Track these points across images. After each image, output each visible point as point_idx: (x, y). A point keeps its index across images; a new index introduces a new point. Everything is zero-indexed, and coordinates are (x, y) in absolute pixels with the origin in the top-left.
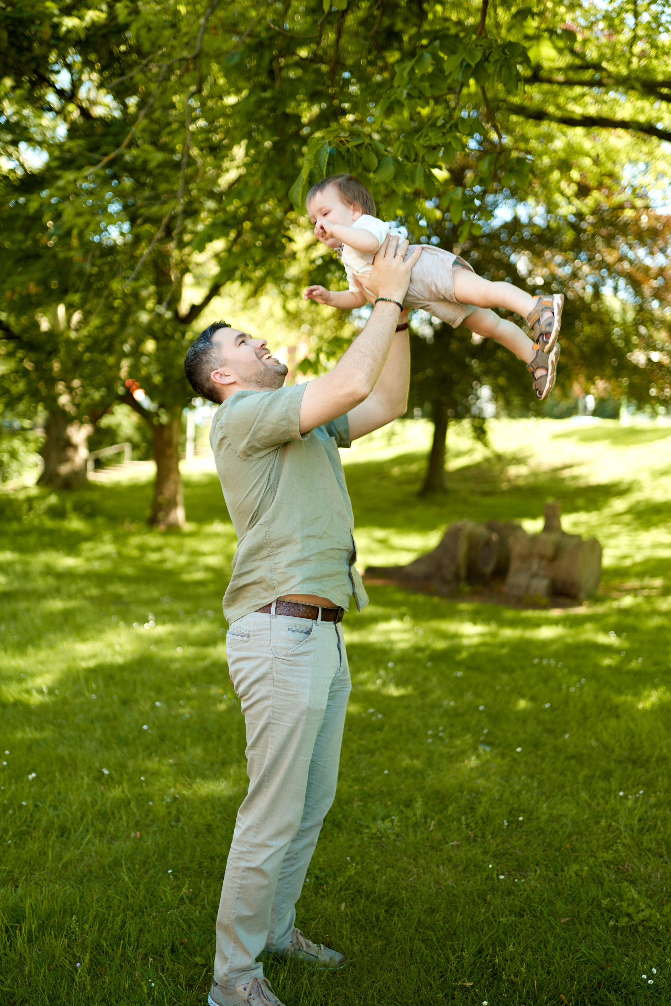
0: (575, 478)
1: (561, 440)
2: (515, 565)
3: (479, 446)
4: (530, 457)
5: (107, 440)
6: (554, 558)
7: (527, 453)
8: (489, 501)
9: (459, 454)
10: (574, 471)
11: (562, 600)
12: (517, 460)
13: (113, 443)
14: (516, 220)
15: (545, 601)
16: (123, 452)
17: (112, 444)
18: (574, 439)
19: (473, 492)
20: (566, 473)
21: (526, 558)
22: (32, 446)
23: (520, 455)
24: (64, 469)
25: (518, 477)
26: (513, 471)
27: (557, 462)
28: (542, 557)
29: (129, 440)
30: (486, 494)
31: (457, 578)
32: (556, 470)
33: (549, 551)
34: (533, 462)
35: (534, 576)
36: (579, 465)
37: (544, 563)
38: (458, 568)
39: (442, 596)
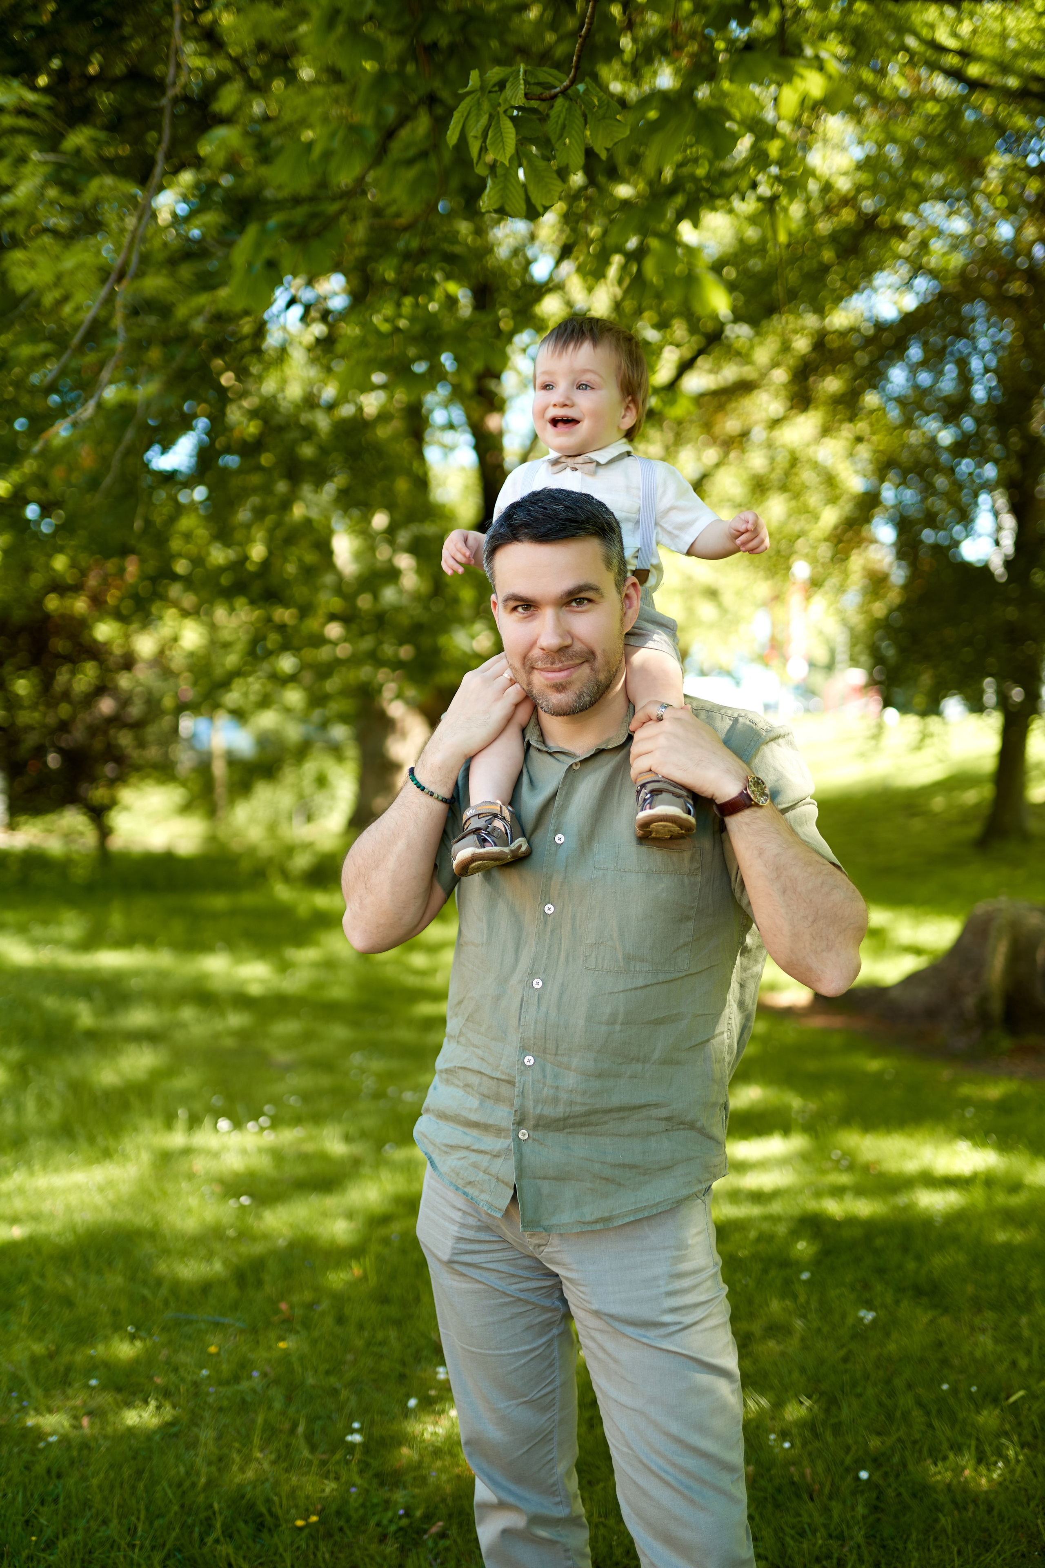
38: (984, 1000)
39: (949, 1055)
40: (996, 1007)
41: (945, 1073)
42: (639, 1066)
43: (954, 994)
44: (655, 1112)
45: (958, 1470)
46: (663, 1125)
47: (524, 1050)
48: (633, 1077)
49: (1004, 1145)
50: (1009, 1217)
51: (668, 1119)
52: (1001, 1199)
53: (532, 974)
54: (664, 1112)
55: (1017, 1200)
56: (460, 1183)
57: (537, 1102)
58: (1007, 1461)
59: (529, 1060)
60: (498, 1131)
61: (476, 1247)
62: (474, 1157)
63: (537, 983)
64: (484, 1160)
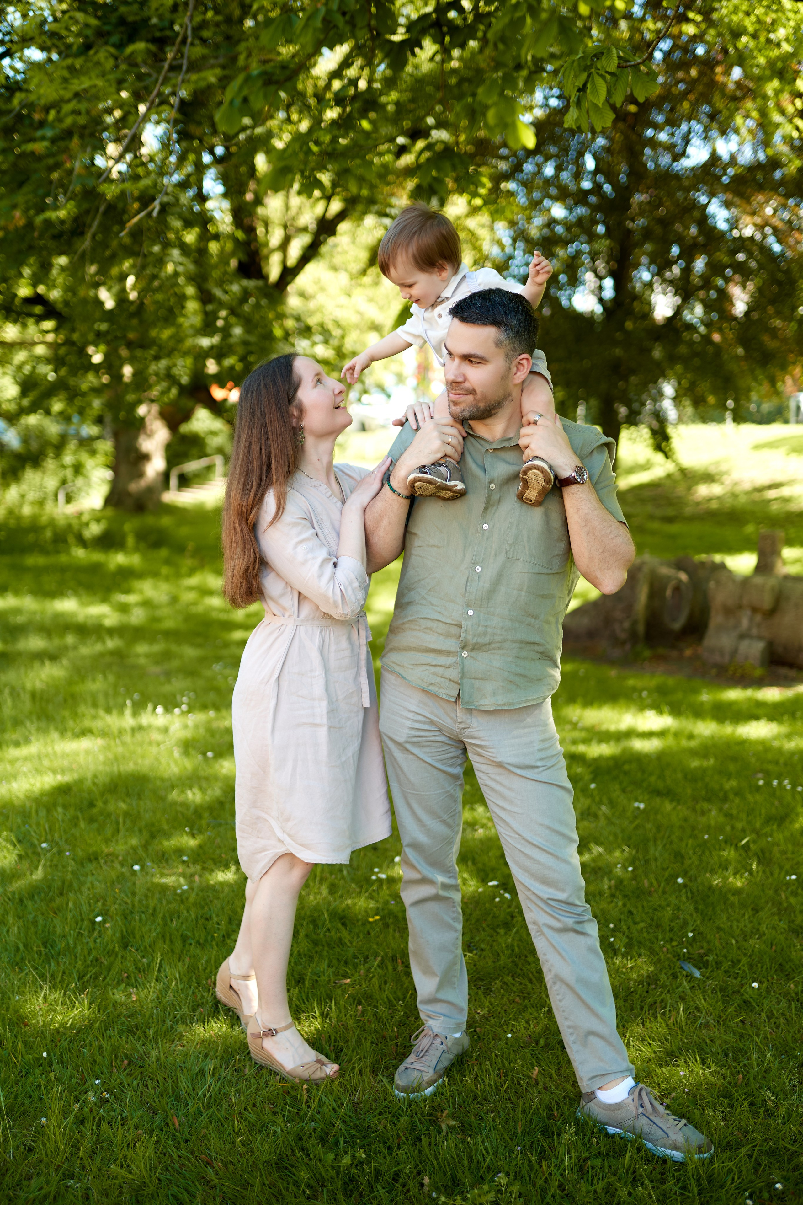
0: (786, 500)
1: (766, 451)
2: (716, 619)
3: (659, 457)
4: (726, 473)
5: (194, 451)
6: (773, 612)
7: (723, 468)
8: (674, 528)
9: (632, 470)
10: (785, 492)
11: (783, 671)
12: (709, 478)
13: (203, 455)
14: (714, 158)
15: (758, 672)
16: (214, 465)
17: (200, 457)
18: (783, 450)
19: (652, 517)
20: (772, 494)
21: (730, 611)
22: (100, 459)
23: (712, 470)
24: (134, 487)
25: (709, 500)
26: (703, 491)
27: (763, 480)
28: (755, 610)
29: (220, 451)
30: (669, 520)
31: (633, 635)
32: (760, 490)
33: (767, 602)
34: (728, 480)
35: (742, 636)
36: (790, 483)
37: (758, 618)
38: (635, 623)
39: (612, 662)
40: (641, 628)
41: (613, 673)
42: (533, 620)
43: (608, 621)
44: (537, 648)
45: (725, 879)
46: (539, 656)
47: (468, 606)
48: (529, 625)
49: (676, 711)
50: (694, 753)
51: (542, 653)
52: (684, 743)
53: (475, 564)
54: (541, 649)
55: (693, 744)
56: (425, 685)
57: (474, 636)
58: (751, 873)
59: (471, 612)
60: (448, 653)
61: (421, 734)
62: (433, 669)
63: (478, 569)
64: (441, 670)
